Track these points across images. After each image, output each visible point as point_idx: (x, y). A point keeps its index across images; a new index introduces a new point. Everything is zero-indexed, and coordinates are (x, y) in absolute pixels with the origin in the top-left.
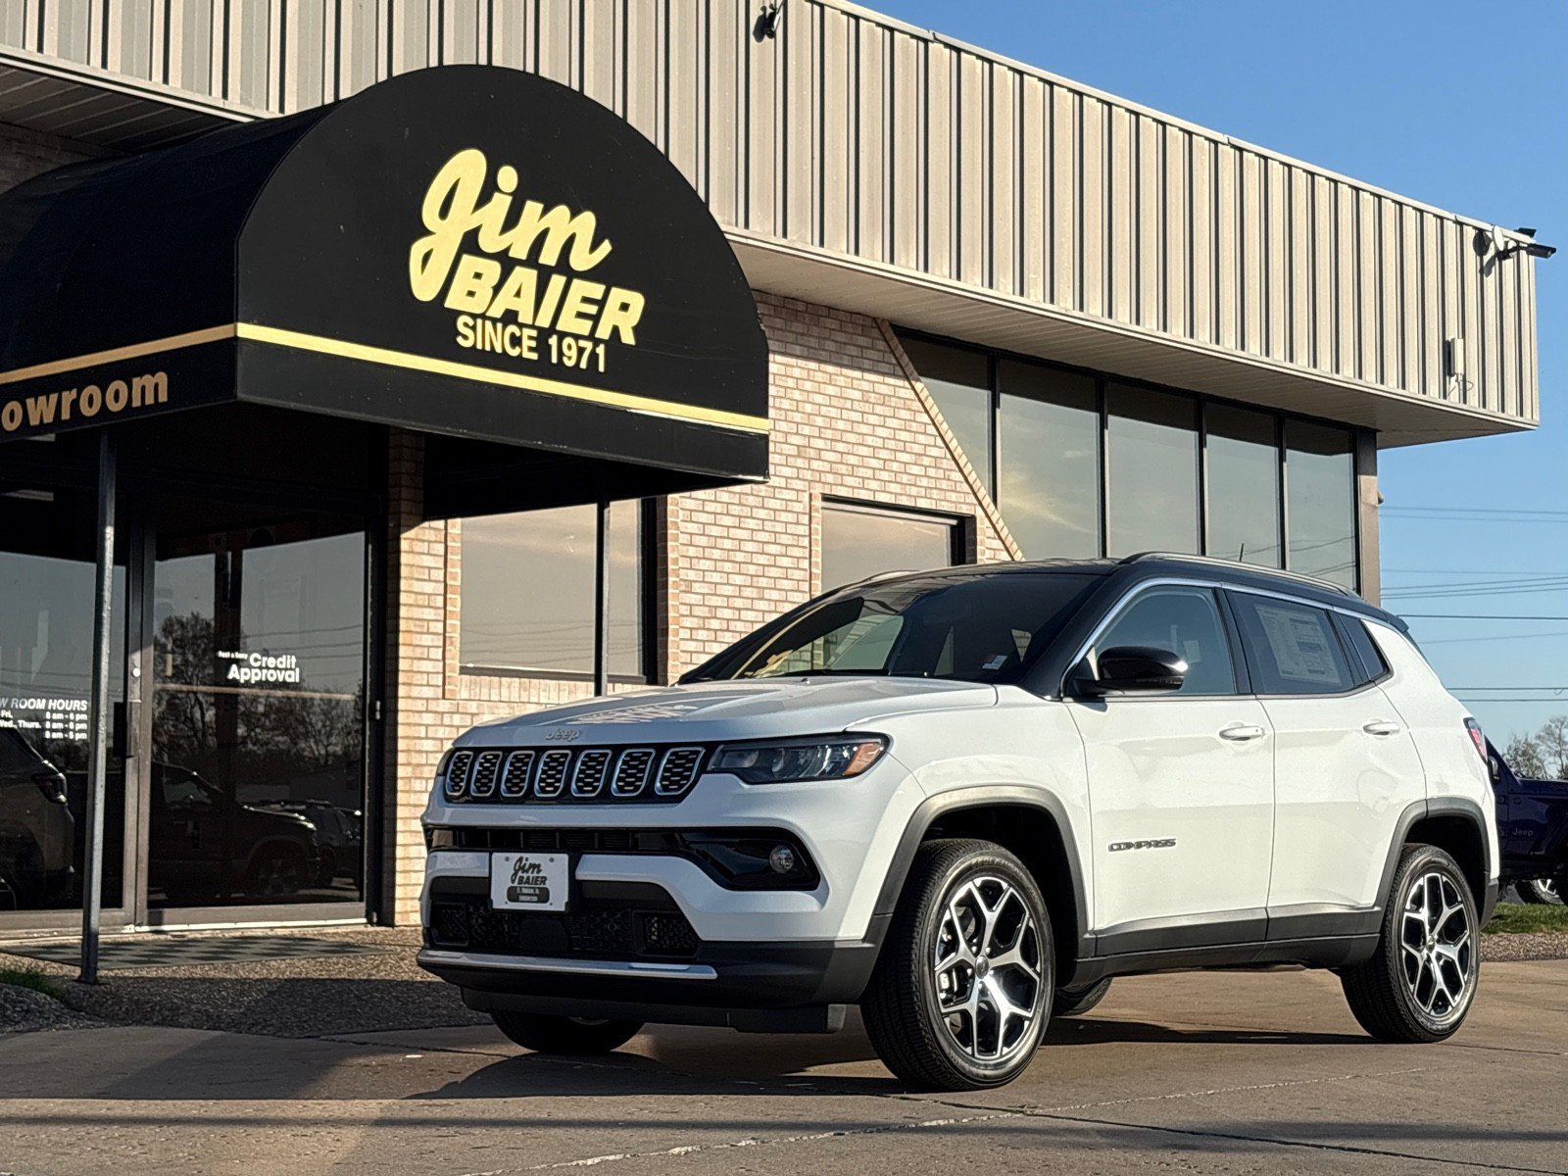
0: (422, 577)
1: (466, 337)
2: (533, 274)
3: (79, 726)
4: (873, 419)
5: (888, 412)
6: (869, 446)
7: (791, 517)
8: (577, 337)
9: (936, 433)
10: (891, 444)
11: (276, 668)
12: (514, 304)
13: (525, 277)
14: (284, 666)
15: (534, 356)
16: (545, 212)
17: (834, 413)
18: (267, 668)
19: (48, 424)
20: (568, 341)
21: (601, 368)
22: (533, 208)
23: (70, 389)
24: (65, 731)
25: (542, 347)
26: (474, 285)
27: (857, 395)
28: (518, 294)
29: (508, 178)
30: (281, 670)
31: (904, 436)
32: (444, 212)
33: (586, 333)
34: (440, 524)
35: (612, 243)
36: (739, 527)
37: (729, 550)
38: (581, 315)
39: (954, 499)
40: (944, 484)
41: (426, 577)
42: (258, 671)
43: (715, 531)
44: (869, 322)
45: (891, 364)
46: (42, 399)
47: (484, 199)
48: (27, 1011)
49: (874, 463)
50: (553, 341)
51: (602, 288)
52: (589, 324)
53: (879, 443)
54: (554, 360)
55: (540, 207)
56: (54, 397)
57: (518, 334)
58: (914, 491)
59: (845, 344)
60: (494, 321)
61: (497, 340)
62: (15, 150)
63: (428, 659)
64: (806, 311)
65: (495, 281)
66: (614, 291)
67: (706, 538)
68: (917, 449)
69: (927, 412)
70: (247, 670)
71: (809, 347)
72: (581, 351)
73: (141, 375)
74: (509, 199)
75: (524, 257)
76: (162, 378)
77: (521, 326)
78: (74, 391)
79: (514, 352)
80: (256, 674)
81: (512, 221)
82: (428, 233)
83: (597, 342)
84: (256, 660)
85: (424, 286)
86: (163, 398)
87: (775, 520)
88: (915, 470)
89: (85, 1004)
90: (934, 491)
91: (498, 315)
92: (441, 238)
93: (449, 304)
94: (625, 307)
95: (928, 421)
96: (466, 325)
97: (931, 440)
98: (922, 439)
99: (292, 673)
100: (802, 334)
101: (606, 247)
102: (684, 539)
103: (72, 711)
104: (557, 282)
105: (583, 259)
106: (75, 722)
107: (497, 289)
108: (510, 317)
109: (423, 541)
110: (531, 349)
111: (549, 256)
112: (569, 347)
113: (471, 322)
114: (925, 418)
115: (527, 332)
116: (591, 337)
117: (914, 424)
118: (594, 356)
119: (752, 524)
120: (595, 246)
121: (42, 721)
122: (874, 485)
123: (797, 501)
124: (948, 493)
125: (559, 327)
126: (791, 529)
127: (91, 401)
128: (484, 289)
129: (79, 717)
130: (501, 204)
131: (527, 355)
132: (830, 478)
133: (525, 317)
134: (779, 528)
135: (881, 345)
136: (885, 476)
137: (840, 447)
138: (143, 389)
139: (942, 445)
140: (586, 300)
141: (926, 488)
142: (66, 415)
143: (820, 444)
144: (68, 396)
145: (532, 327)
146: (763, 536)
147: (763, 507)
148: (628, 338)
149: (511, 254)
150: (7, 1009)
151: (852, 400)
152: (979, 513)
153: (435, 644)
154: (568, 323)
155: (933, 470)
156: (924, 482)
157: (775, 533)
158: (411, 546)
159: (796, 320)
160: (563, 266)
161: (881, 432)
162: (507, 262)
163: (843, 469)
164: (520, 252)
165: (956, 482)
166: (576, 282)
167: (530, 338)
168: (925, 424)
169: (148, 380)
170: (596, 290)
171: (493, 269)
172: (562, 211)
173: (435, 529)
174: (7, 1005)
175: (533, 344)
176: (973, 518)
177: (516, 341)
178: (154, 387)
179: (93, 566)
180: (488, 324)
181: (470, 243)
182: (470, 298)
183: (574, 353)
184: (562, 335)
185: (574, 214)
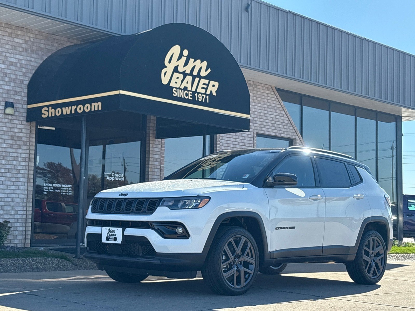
0: (155, 154)
1: (175, 94)
2: (191, 77)
3: (70, 191)
4: (270, 113)
5: (274, 111)
6: (269, 120)
7: (248, 139)
8: (202, 94)
9: (286, 116)
10: (275, 119)
11: (118, 177)
12: (187, 85)
13: (189, 78)
14: (120, 176)
15: (191, 99)
16: (194, 61)
17: (260, 111)
18: (116, 177)
19: (68, 114)
20: (200, 95)
21: (208, 102)
22: (192, 60)
23: (74, 106)
24: (66, 192)
25: (193, 96)
26: (177, 80)
27: (266, 106)
28: (187, 83)
29: (186, 52)
30: (119, 177)
31: (278, 117)
32: (170, 62)
33: (204, 92)
34: (160, 140)
35: (211, 69)
36: (235, 141)
37: (232, 147)
38: (203, 88)
39: (291, 134)
40: (288, 130)
41: (156, 154)
42: (114, 178)
43: (229, 142)
44: (269, 87)
45: (275, 98)
46: (67, 108)
47: (179, 58)
48: (64, 265)
49: (270, 124)
50: (196, 95)
51: (208, 81)
52: (205, 90)
53: (271, 119)
54: (196, 100)
55: (193, 60)
56: (70, 107)
57: (187, 93)
58: (280, 132)
59: (263, 92)
60: (182, 90)
61: (182, 94)
62: (56, 42)
63: (156, 175)
64: (253, 84)
65: (182, 79)
66: (211, 82)
67: (227, 144)
68: (281, 121)
69: (284, 111)
70: (111, 177)
71: (254, 94)
72: (203, 97)
73: (94, 103)
74: (186, 58)
75: (189, 73)
76: (100, 104)
77: (188, 91)
78: (76, 106)
79: (187, 98)
80: (113, 179)
81: (186, 64)
82: (166, 67)
83: (207, 95)
84: (113, 175)
85: (165, 81)
86: (100, 108)
87: (244, 140)
88: (281, 126)
89: (78, 264)
90: (286, 132)
91: (183, 88)
92: (169, 68)
93: (171, 85)
94: (214, 86)
95: (284, 113)
96: (175, 91)
97: (285, 118)
98: (283, 118)
99: (122, 178)
100: (252, 90)
101: (209, 70)
102: (221, 144)
103: (68, 187)
104: (197, 79)
105: (203, 74)
106: (69, 190)
107: (182, 81)
108: (185, 89)
109: (155, 144)
110: (191, 97)
111: (195, 73)
112: (200, 96)
113: (176, 90)
114: (283, 113)
115: (190, 92)
116: (205, 94)
117: (281, 114)
118: (206, 98)
119: (238, 140)
120: (206, 71)
121: (60, 190)
122: (270, 130)
123: (250, 134)
124: (289, 133)
125: (198, 91)
126: (248, 142)
127: (80, 108)
128: (179, 81)
129: (70, 189)
130: (184, 59)
131: (190, 98)
132: (259, 128)
133: (189, 88)
134: (245, 141)
135: (273, 93)
136: (273, 128)
137: (262, 120)
138: (95, 106)
139: (288, 120)
140: (204, 84)
141: (284, 131)
142: (73, 112)
143: (256, 119)
144: (74, 107)
145: (191, 91)
146: (241, 144)
147: (241, 136)
148: (214, 94)
149: (186, 72)
150: (59, 265)
151: (265, 108)
152: (297, 138)
153: (158, 171)
154: (199, 90)
155: (285, 126)
156: (283, 130)
157: (244, 143)
158: (152, 146)
159: (251, 86)
160: (199, 75)
161: (272, 116)
162: (185, 74)
163: (262, 126)
164: (188, 72)
165: (291, 130)
166: (202, 80)
167: (190, 94)
168: (284, 114)
169: (96, 104)
170: (206, 81)
171: (181, 76)
172: (199, 61)
173: (159, 141)
174: (59, 264)
175: (191, 95)
176: (295, 139)
177: (187, 95)
178: (98, 106)
179: (80, 150)
180: (180, 90)
181: (176, 70)
182: (176, 84)
183: (201, 98)
184: (198, 93)
185: (201, 62)
